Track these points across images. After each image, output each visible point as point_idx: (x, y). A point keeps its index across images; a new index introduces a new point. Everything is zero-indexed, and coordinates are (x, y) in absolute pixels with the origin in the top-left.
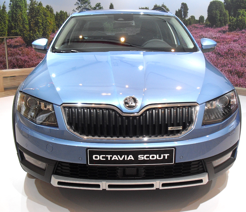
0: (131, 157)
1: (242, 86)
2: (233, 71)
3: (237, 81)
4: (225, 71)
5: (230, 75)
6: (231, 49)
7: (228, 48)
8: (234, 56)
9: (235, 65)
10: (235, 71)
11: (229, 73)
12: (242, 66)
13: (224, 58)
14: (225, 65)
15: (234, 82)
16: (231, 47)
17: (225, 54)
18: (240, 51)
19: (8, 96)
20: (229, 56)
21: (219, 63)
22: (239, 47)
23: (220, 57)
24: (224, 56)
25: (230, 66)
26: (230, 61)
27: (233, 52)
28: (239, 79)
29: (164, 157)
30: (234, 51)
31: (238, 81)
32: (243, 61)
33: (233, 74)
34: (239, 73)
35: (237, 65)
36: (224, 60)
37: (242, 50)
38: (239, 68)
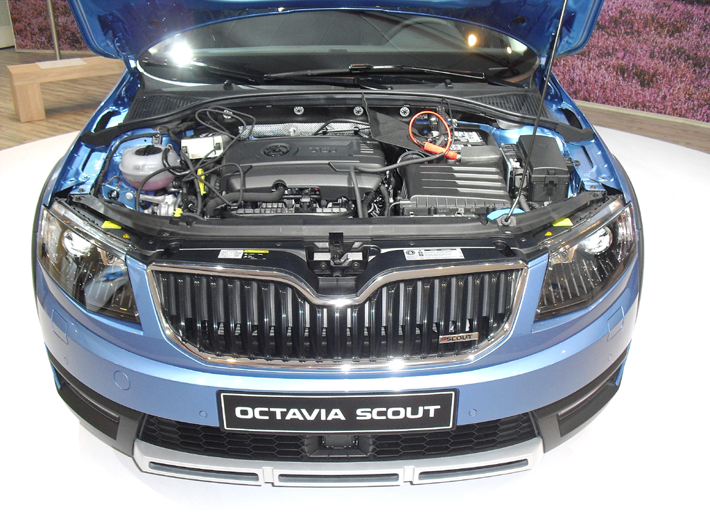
0: (337, 414)
1: (649, 109)
2: (628, 68)
3: (636, 95)
4: (609, 66)
5: (621, 78)
6: (629, 12)
7: (620, 7)
8: (635, 28)
9: (634, 54)
10: (633, 69)
11: (617, 73)
12: (652, 56)
13: (608, 34)
14: (608, 52)
15: (630, 96)
16: (630, 5)
17: (610, 22)
18: (652, 16)
19: (54, 133)
20: (622, 28)
21: (593, 47)
22: (648, 5)
23: (598, 29)
24: (609, 28)
25: (620, 55)
26: (623, 42)
27: (633, 18)
28: (643, 90)
29: (426, 412)
30: (635, 15)
31: (639, 96)
32: (656, 43)
33: (629, 75)
34: (644, 75)
35: (641, 53)
36: (607, 39)
37: (657, 15)
38: (645, 62)
